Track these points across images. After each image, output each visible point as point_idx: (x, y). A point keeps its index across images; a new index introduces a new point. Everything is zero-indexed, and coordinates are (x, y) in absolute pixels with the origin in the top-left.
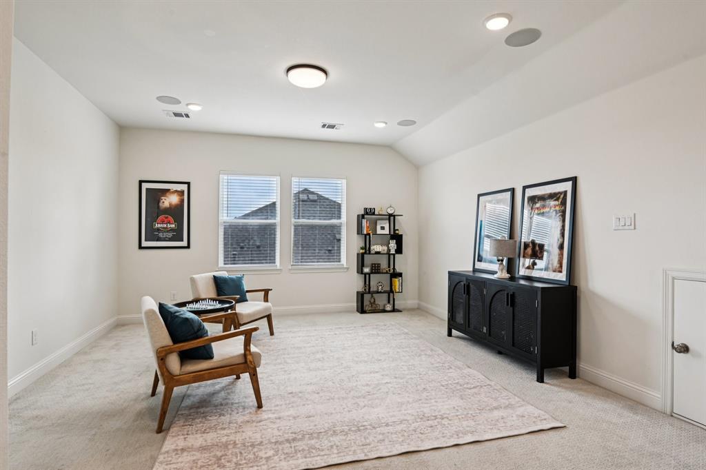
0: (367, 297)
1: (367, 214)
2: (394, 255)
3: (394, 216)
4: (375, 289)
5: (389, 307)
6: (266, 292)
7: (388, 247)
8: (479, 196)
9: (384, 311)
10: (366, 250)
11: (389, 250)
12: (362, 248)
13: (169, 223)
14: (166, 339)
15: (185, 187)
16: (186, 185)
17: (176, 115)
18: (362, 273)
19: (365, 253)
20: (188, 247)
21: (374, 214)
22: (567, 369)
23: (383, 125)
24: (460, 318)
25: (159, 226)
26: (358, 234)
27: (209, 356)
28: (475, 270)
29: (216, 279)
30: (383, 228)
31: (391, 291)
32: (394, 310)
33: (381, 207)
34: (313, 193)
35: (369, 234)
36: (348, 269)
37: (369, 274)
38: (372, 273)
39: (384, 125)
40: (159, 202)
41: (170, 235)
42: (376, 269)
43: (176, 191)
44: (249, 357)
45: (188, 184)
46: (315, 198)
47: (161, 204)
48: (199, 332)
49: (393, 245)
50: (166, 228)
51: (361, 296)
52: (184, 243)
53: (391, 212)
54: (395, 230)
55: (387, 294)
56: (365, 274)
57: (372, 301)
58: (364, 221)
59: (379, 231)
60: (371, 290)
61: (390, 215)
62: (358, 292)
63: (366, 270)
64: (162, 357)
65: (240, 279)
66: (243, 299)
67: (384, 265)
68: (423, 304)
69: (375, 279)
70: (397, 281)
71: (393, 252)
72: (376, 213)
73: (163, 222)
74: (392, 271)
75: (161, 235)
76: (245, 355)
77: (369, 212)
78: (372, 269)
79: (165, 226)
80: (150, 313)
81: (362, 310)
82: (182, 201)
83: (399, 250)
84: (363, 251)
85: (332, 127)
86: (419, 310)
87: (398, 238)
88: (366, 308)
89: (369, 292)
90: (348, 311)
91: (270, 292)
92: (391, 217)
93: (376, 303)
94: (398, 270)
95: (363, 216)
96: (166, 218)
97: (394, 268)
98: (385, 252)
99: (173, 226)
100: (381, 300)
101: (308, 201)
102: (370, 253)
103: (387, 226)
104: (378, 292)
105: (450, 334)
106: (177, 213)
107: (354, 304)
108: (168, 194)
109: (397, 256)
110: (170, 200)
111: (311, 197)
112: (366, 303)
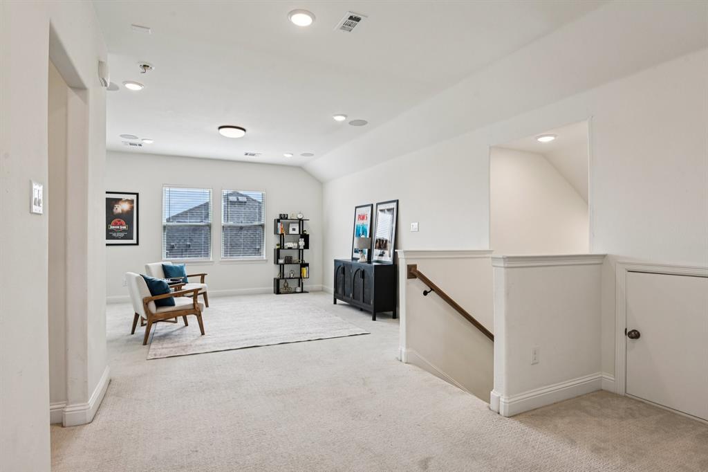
0: (282, 282)
1: (281, 218)
2: (302, 250)
3: (303, 220)
4: (288, 277)
5: (299, 290)
6: (203, 276)
7: (298, 244)
8: (356, 208)
9: (296, 292)
10: (281, 246)
11: (299, 246)
12: (278, 245)
13: (122, 225)
14: (148, 294)
15: (134, 197)
16: (135, 196)
17: (131, 144)
18: (277, 263)
19: (281, 248)
20: (137, 244)
21: (287, 219)
22: (391, 313)
23: (289, 156)
24: (340, 291)
25: (113, 227)
26: (275, 234)
27: (173, 304)
28: (353, 259)
29: (164, 267)
30: (294, 230)
31: (300, 278)
32: (302, 292)
33: (293, 213)
34: (242, 195)
35: (283, 234)
36: (267, 261)
37: (283, 265)
38: (286, 263)
39: (291, 156)
40: (113, 208)
41: (122, 235)
42: (289, 261)
43: (127, 200)
44: (196, 305)
45: (137, 194)
46: (244, 199)
47: (114, 210)
48: (166, 291)
49: (302, 243)
50: (119, 229)
51: (277, 282)
52: (134, 241)
53: (300, 217)
54: (303, 231)
55: (297, 280)
56: (281, 264)
57: (286, 285)
58: (279, 224)
59: (291, 232)
60: (285, 277)
61: (300, 220)
62: (275, 279)
63: (281, 261)
64: (146, 303)
65: (182, 267)
66: (185, 282)
67: (295, 257)
68: (326, 287)
69: (287, 268)
70: (305, 270)
71: (302, 247)
72: (289, 218)
73: (116, 224)
74: (301, 262)
75: (114, 235)
76: (194, 304)
77: (283, 217)
78: (285, 261)
79: (118, 227)
80: (137, 278)
81: (278, 292)
82: (132, 208)
83: (306, 246)
84: (279, 247)
85: (254, 155)
86: (322, 291)
87: (306, 237)
88: (281, 291)
89: (283, 278)
90: (266, 293)
91: (205, 276)
92: (301, 222)
93: (289, 286)
94: (306, 261)
95: (278, 221)
96: (119, 221)
97: (302, 260)
98: (296, 247)
99: (125, 227)
100: (293, 284)
101: (236, 203)
102: (283, 249)
103: (297, 228)
104: (290, 278)
105: (335, 303)
106: (128, 217)
107: (272, 288)
108: (120, 203)
109: (305, 251)
110: (122, 208)
111: (241, 199)
112: (281, 286)
